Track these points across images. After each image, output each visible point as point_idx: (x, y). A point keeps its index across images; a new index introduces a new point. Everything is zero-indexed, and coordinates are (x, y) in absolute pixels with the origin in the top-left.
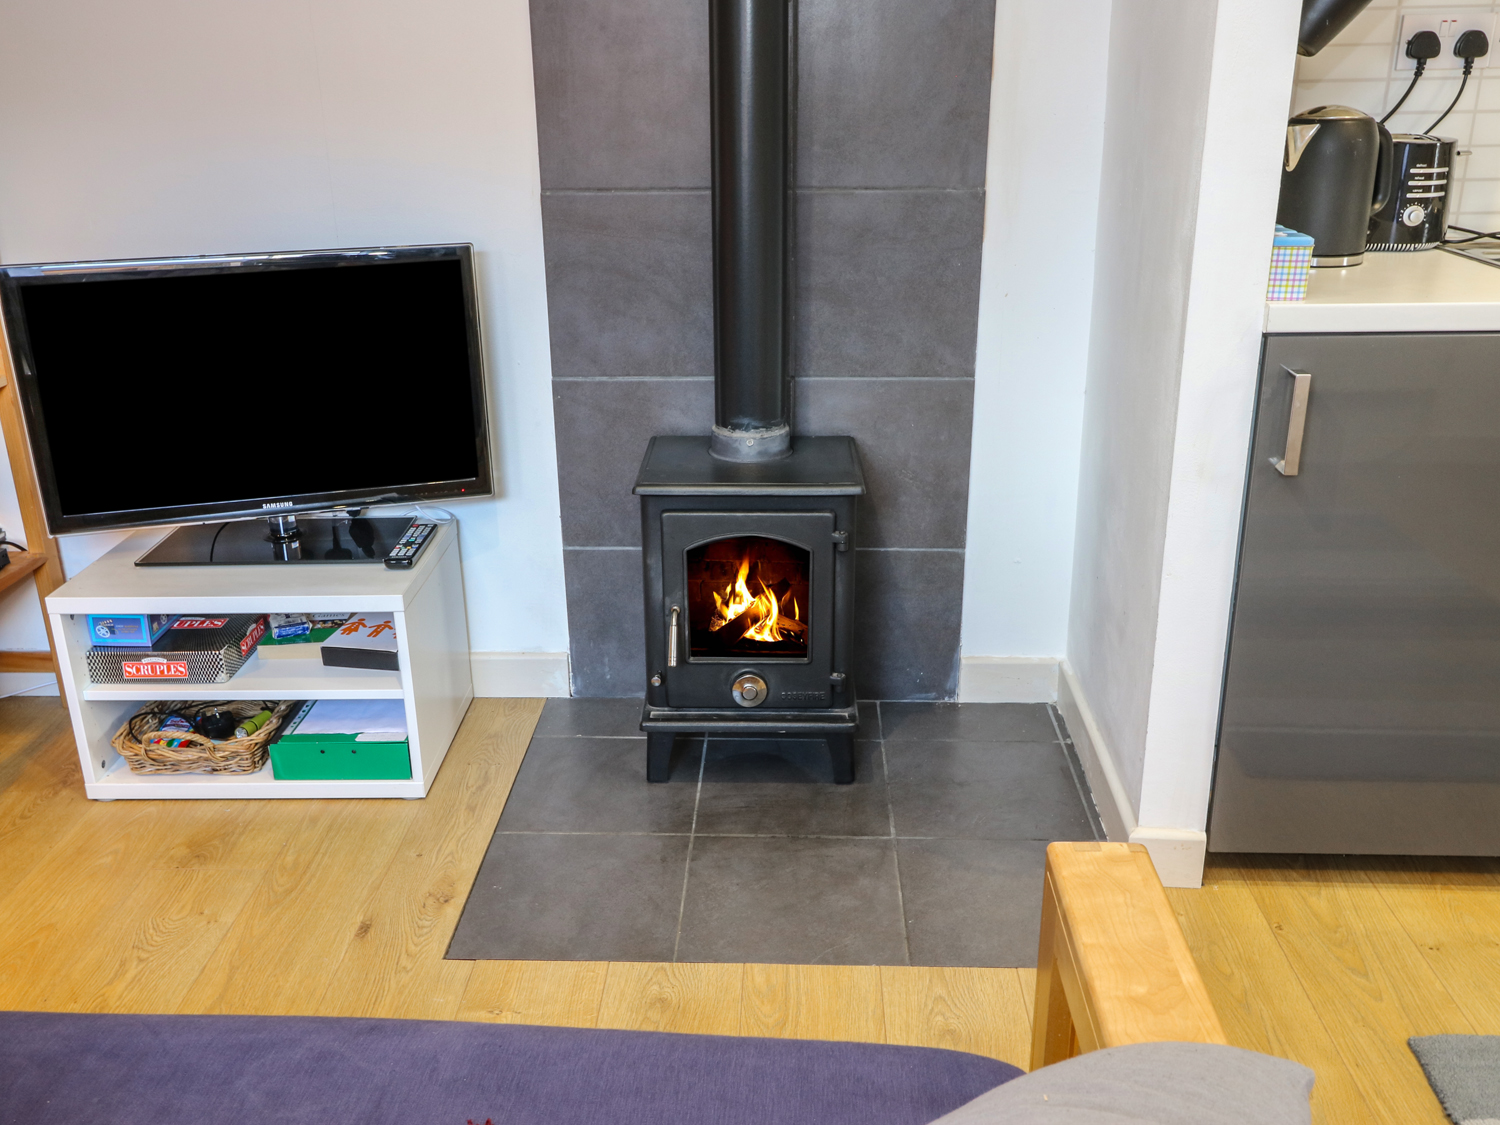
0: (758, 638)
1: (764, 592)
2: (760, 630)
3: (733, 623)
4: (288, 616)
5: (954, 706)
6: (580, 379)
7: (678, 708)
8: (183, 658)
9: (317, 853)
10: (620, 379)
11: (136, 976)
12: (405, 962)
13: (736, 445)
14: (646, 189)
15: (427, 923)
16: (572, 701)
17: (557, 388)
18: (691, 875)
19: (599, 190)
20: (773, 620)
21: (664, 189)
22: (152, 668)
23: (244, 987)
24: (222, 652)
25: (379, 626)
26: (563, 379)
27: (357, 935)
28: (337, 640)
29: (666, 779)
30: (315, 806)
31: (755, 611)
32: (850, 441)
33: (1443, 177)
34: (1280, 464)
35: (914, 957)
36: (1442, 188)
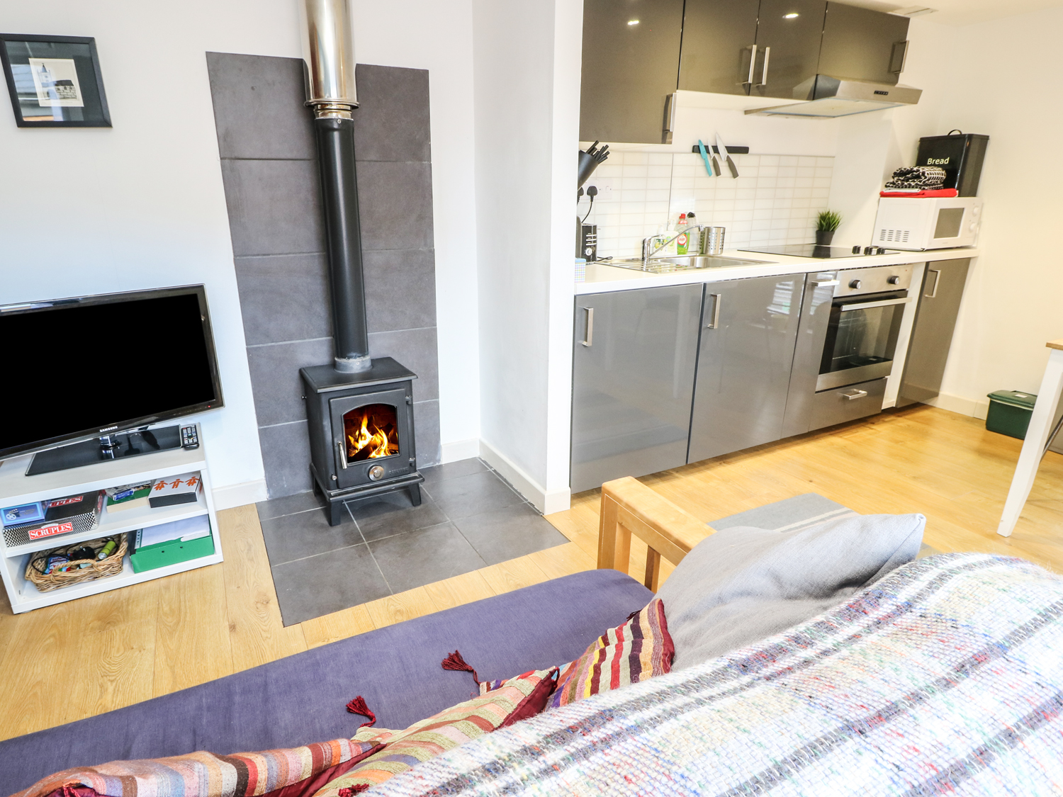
0: (379, 456)
1: (378, 432)
2: (379, 452)
4: (116, 488)
5: (440, 466)
6: (261, 345)
7: (342, 489)
8: (69, 520)
9: (180, 602)
10: (281, 343)
11: (114, 690)
12: (264, 635)
13: (351, 365)
14: (287, 254)
15: (264, 615)
16: (269, 502)
17: (249, 351)
18: (376, 559)
19: (264, 255)
20: (385, 446)
21: (296, 253)
22: (49, 530)
23: (184, 673)
24: (93, 512)
25: (175, 482)
26: (252, 346)
27: (231, 631)
28: (154, 493)
29: (338, 523)
30: (162, 581)
31: (374, 443)
32: (389, 359)
33: (595, 237)
34: (585, 343)
35: (487, 563)
36: (595, 242)
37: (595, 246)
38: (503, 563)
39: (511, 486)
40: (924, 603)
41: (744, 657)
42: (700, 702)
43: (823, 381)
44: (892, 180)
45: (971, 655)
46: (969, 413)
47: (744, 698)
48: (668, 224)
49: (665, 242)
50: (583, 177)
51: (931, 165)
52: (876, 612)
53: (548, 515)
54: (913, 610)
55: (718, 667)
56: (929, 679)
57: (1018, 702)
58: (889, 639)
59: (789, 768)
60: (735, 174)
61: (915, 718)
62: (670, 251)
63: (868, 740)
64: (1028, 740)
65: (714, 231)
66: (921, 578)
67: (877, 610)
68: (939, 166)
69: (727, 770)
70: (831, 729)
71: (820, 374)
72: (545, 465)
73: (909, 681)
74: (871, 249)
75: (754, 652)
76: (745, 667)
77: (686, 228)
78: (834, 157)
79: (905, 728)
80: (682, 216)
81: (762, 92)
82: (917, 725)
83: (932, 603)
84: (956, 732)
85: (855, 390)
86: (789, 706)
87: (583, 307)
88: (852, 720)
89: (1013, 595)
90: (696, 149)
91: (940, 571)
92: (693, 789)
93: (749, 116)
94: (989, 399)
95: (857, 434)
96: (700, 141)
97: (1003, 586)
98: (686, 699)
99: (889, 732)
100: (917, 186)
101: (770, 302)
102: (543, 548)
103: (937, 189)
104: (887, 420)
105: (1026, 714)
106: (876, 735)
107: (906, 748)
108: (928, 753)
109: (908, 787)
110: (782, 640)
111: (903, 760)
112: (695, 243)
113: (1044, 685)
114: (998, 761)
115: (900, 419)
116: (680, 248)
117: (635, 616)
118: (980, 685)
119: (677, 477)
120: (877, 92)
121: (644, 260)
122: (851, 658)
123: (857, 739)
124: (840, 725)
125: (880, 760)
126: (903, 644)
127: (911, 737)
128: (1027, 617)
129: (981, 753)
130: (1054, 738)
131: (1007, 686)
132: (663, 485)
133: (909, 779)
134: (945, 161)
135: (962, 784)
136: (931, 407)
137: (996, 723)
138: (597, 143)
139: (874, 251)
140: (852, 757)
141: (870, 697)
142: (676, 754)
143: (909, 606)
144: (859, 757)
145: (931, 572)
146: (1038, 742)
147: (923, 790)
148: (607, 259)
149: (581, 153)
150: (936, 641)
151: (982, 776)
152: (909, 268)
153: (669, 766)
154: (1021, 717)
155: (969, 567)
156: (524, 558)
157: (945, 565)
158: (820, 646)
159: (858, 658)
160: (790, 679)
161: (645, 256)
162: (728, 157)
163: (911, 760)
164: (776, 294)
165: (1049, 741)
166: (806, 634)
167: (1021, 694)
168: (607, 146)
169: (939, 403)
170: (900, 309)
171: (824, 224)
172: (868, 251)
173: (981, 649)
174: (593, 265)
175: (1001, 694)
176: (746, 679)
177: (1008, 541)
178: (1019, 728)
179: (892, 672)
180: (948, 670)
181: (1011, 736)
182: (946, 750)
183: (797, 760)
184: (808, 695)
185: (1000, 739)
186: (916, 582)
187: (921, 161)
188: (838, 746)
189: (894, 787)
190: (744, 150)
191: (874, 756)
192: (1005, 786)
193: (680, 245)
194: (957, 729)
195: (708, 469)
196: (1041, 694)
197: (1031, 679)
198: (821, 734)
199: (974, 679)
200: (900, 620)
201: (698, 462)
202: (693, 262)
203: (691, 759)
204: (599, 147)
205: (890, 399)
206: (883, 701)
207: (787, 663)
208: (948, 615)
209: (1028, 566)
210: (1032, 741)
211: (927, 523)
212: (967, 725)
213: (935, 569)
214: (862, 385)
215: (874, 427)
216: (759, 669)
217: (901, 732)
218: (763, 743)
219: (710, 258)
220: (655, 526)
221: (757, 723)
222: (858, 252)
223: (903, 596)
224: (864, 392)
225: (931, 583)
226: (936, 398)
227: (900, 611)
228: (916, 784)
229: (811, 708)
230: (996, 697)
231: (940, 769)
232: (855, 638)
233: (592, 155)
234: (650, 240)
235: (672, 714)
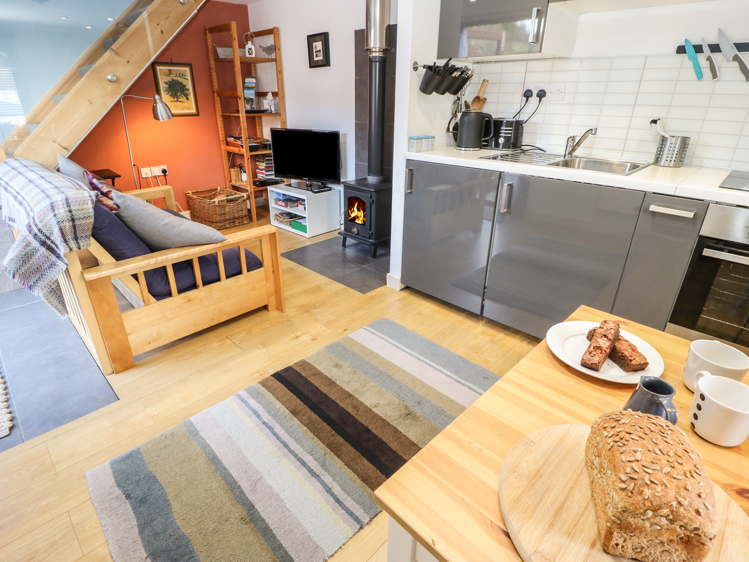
0: (358, 222)
1: (360, 211)
3: (353, 218)
20: (361, 218)
26: (357, 162)
31: (358, 215)
33: (510, 130)
34: (410, 191)
36: (510, 134)
37: (510, 137)
90: (681, 50)
96: (687, 40)
102: (353, 289)
161: (567, 153)
162: (736, 56)
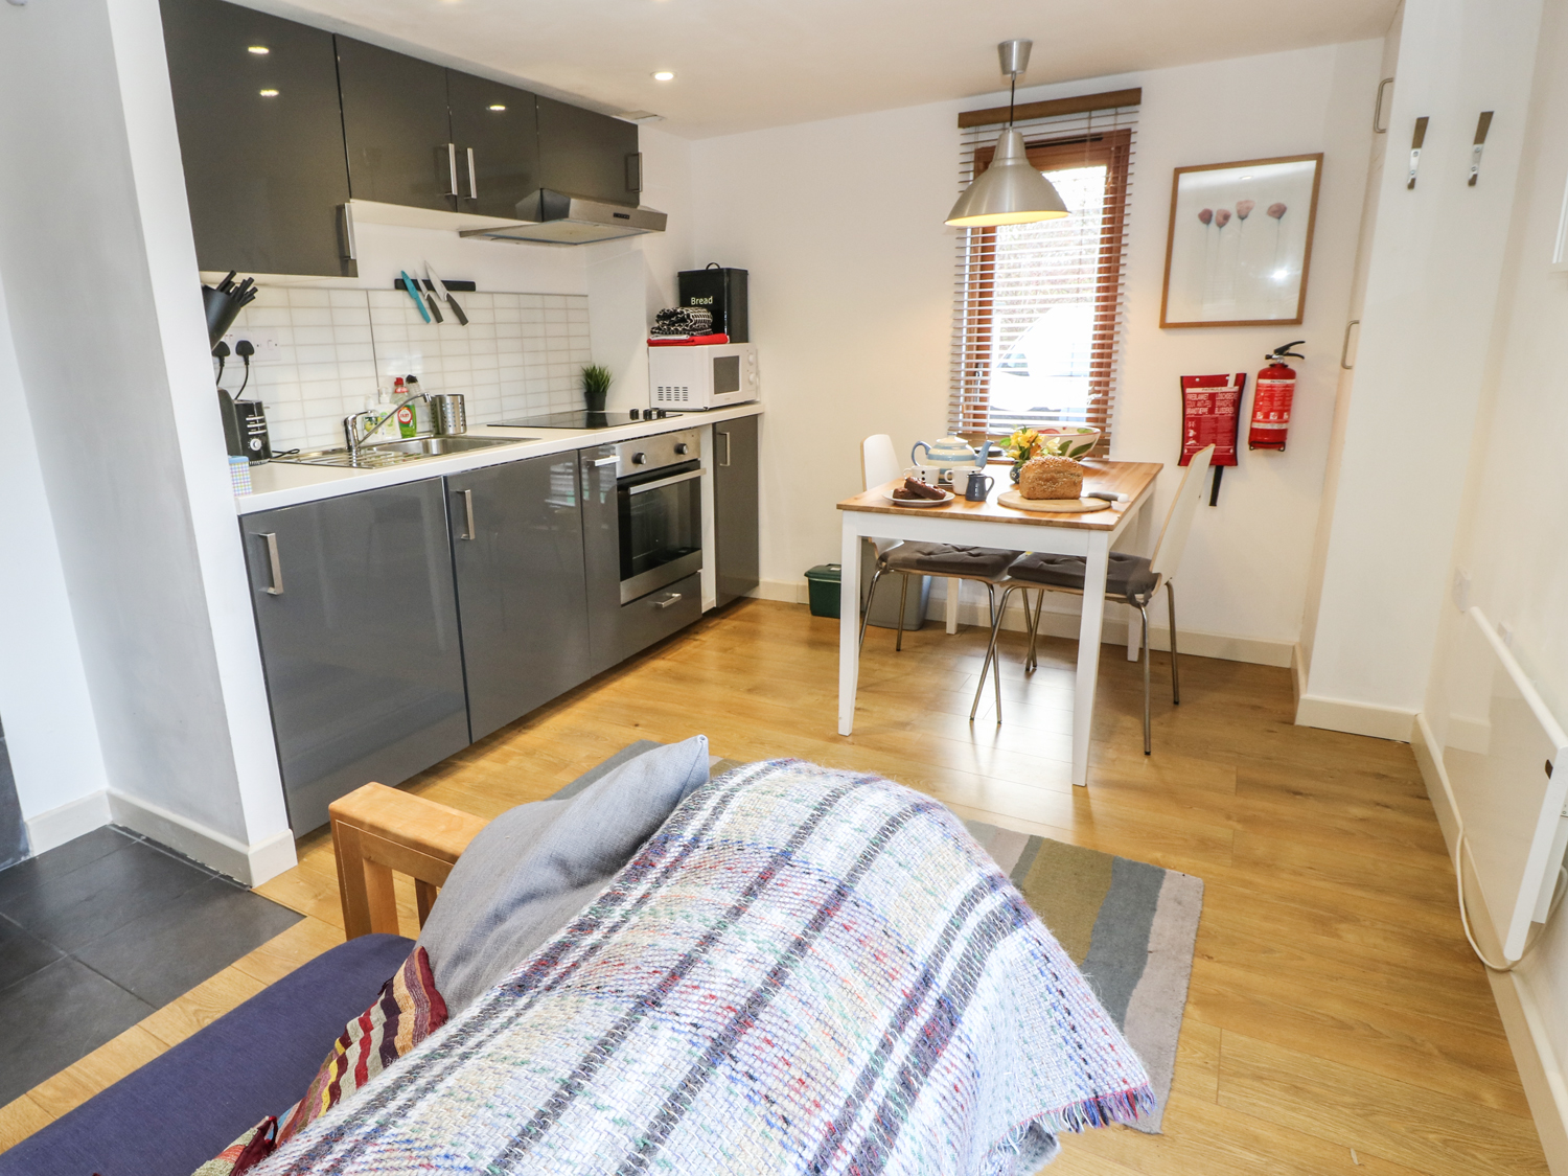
33: (262, 421)
34: (271, 591)
35: (154, 1006)
36: (263, 428)
37: (265, 435)
38: (187, 995)
39: (184, 857)
40: (710, 833)
41: (519, 975)
42: (465, 1056)
43: (626, 591)
44: (657, 325)
45: (757, 875)
46: (791, 598)
47: (521, 1024)
48: (379, 393)
49: (380, 421)
50: (218, 327)
51: (695, 306)
52: (663, 861)
53: (261, 887)
54: (701, 844)
55: (488, 1002)
56: (720, 914)
57: (803, 908)
58: (678, 886)
59: (579, 1080)
60: (463, 320)
61: (709, 963)
62: (390, 433)
63: (663, 1009)
64: (815, 944)
65: (448, 400)
66: (705, 807)
67: (665, 858)
68: (703, 306)
69: (504, 1119)
70: (622, 1015)
71: (622, 579)
72: (239, 804)
73: (700, 925)
74: (650, 412)
75: (532, 963)
76: (520, 987)
77: (406, 399)
78: (586, 296)
79: (700, 978)
80: (399, 382)
81: (474, 208)
82: (712, 969)
83: (716, 832)
84: (749, 961)
85: (668, 594)
86: (574, 1010)
87: (255, 530)
88: (645, 994)
89: (790, 798)
90: (400, 284)
91: (722, 793)
92: (462, 1166)
93: (465, 240)
94: (807, 579)
95: (681, 650)
96: (403, 273)
97: (780, 791)
98: (447, 1062)
99: (684, 989)
100: (684, 332)
101: (548, 493)
102: (259, 944)
103: (707, 334)
104: (710, 625)
105: (811, 917)
106: (670, 1001)
107: (702, 999)
108: (724, 995)
109: (708, 1043)
110: (564, 934)
111: (701, 1014)
112: (426, 418)
113: (826, 880)
114: (791, 976)
115: (724, 621)
116: (405, 429)
117: (388, 987)
118: (768, 903)
119: (463, 767)
120: (616, 215)
121: (351, 451)
122: (640, 924)
123: (651, 1013)
124: (632, 1006)
125: (677, 1026)
126: (693, 885)
127: (707, 986)
128: (806, 814)
129: (775, 974)
130: (837, 933)
131: (791, 895)
132: (444, 786)
133: (708, 1033)
134: (709, 301)
135: (761, 1016)
136: (756, 599)
137: (786, 937)
138: (233, 274)
139: (654, 416)
140: (647, 1036)
141: (662, 958)
142: (436, 1133)
143: (696, 841)
144: (655, 1033)
145: (713, 797)
146: (824, 942)
147: (724, 1039)
148: (290, 452)
149: (206, 290)
150: (723, 871)
151: (779, 999)
152: (695, 432)
153: (427, 1153)
154: (807, 922)
155: (748, 781)
156: (226, 972)
157: (726, 785)
158: (607, 923)
159: (648, 919)
160: (575, 979)
161: (352, 443)
162: (448, 296)
163: (709, 1011)
164: (553, 482)
165: (834, 938)
166: (591, 916)
167: (806, 898)
168: (251, 280)
169: (763, 592)
170: (696, 482)
171: (592, 383)
172: (648, 415)
173: (766, 865)
174: (266, 467)
175: (788, 906)
176: (524, 1000)
177: (850, 739)
178: (805, 934)
179: (684, 921)
180: (737, 897)
181: (800, 945)
182: (741, 985)
183: (587, 1068)
184: (594, 986)
185: (791, 952)
186: (701, 813)
187: (684, 301)
188: (631, 1030)
189: (695, 1049)
190: (469, 287)
191: (670, 1025)
192: (800, 1001)
193: (403, 425)
194: (750, 958)
195: (503, 743)
196: (824, 891)
197: (815, 877)
198: (612, 1025)
199: (763, 899)
200: (688, 860)
201: (488, 737)
202: (426, 448)
203: (456, 1130)
204: (239, 279)
205: (709, 598)
206: (676, 957)
207: (571, 960)
208: (734, 838)
209: (802, 765)
210: (820, 945)
211: (710, 743)
212: (760, 949)
213: (717, 793)
214: (675, 585)
215: (698, 637)
216: (539, 981)
217: (696, 983)
218: (546, 1067)
219: (450, 440)
220: (419, 846)
221: (537, 1046)
222: (637, 418)
223: (688, 834)
224: (677, 595)
225: (715, 808)
226: (757, 588)
227: (687, 850)
228: (715, 1035)
229: (600, 1001)
230: (784, 910)
231: (738, 1008)
232: (645, 897)
233: (228, 293)
234: (354, 419)
235: (429, 1088)
